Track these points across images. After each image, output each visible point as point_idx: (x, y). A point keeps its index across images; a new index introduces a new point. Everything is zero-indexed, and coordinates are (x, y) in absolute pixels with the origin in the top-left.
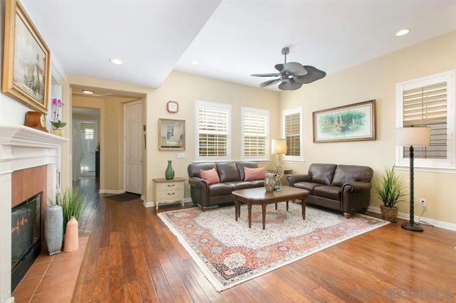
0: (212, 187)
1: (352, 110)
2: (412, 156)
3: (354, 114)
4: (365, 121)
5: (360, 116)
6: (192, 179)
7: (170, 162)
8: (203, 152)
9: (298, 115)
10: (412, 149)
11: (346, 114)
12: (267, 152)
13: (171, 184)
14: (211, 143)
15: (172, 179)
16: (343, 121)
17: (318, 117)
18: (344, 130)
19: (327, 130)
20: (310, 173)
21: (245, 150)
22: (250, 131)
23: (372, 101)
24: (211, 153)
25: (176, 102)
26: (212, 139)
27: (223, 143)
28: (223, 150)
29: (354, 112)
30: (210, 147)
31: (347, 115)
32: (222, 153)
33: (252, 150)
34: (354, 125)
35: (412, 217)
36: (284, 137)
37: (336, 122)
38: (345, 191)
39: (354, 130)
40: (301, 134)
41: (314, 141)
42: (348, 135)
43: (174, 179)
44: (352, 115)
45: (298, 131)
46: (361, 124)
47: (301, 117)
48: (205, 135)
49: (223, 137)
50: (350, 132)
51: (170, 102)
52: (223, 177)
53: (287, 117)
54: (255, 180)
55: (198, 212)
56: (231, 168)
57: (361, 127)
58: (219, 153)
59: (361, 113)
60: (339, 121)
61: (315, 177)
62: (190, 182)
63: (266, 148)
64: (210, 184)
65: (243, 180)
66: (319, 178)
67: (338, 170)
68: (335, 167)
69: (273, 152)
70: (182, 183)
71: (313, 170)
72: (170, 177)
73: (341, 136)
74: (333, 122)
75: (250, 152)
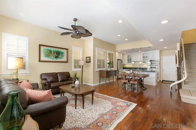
1: (60, 50)
5: (63, 53)
11: (57, 51)
16: (56, 53)
18: (56, 57)
29: (61, 51)
34: (60, 56)
42: (58, 60)
44: (60, 52)
46: (63, 56)
60: (54, 53)
73: (55, 60)
74: (51, 52)
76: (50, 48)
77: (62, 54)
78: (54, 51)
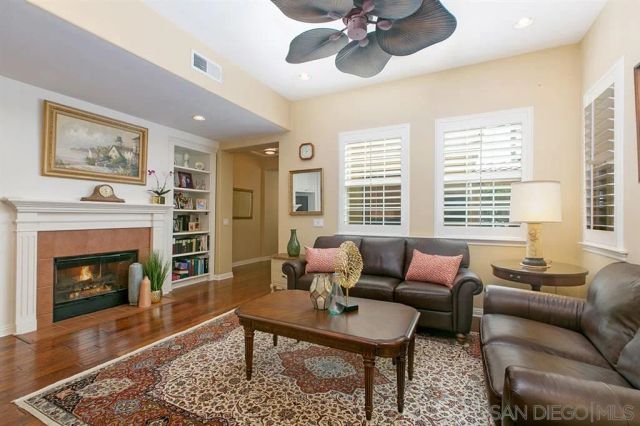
58: (386, 219)
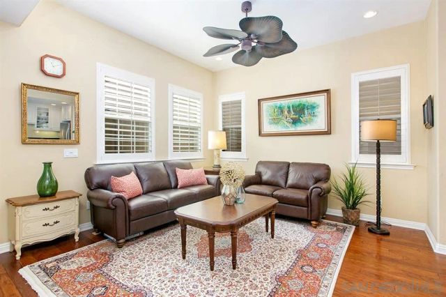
0: (134, 204)
1: (304, 100)
2: (378, 153)
3: (307, 104)
4: (319, 112)
5: (313, 107)
6: (93, 194)
7: (48, 165)
8: (111, 147)
9: (239, 102)
10: (378, 144)
11: (297, 103)
12: (200, 146)
13: (51, 206)
14: (125, 133)
15: (53, 195)
17: (265, 105)
19: (275, 121)
20: (259, 174)
21: (174, 144)
22: (179, 118)
23: (328, 90)
24: (125, 148)
25: (59, 59)
26: (125, 128)
27: (143, 134)
28: (143, 143)
30: (123, 140)
31: (299, 106)
32: (142, 148)
33: (182, 144)
34: (306, 117)
35: (378, 218)
36: (221, 128)
37: (286, 113)
38: (313, 194)
39: (306, 122)
40: (243, 126)
41: (260, 134)
43: (58, 196)
44: (304, 105)
45: (240, 122)
46: (314, 116)
47: (243, 105)
48: (115, 121)
49: (142, 125)
50: (302, 124)
51: (47, 56)
52: (146, 184)
53: (224, 104)
54: (193, 186)
55: (108, 250)
56: (157, 170)
57: (315, 119)
59: (314, 103)
60: (289, 112)
61: (265, 177)
62: (89, 198)
63: (200, 142)
64: (130, 199)
65: (176, 187)
66: (272, 180)
67: (291, 169)
68: (288, 165)
69: (210, 147)
70: (75, 202)
71: (262, 169)
72: (48, 192)
73: (292, 129)
74: (282, 112)
75: (179, 146)
76: (279, 103)
77: (310, 111)
78: (289, 108)
